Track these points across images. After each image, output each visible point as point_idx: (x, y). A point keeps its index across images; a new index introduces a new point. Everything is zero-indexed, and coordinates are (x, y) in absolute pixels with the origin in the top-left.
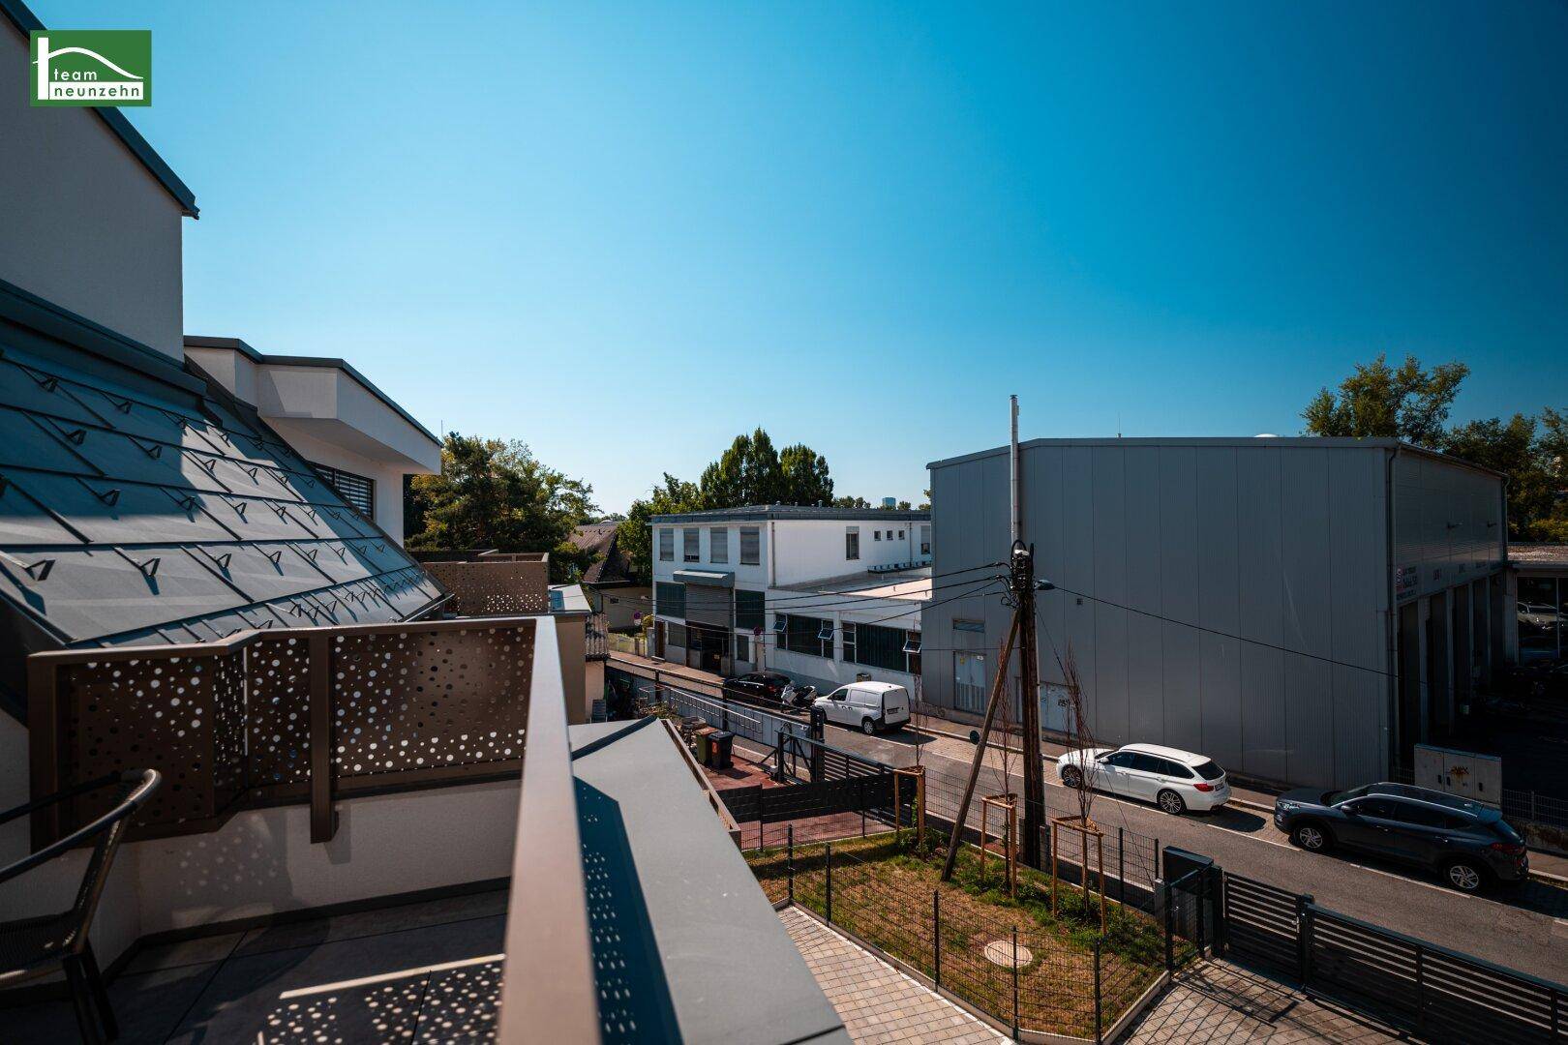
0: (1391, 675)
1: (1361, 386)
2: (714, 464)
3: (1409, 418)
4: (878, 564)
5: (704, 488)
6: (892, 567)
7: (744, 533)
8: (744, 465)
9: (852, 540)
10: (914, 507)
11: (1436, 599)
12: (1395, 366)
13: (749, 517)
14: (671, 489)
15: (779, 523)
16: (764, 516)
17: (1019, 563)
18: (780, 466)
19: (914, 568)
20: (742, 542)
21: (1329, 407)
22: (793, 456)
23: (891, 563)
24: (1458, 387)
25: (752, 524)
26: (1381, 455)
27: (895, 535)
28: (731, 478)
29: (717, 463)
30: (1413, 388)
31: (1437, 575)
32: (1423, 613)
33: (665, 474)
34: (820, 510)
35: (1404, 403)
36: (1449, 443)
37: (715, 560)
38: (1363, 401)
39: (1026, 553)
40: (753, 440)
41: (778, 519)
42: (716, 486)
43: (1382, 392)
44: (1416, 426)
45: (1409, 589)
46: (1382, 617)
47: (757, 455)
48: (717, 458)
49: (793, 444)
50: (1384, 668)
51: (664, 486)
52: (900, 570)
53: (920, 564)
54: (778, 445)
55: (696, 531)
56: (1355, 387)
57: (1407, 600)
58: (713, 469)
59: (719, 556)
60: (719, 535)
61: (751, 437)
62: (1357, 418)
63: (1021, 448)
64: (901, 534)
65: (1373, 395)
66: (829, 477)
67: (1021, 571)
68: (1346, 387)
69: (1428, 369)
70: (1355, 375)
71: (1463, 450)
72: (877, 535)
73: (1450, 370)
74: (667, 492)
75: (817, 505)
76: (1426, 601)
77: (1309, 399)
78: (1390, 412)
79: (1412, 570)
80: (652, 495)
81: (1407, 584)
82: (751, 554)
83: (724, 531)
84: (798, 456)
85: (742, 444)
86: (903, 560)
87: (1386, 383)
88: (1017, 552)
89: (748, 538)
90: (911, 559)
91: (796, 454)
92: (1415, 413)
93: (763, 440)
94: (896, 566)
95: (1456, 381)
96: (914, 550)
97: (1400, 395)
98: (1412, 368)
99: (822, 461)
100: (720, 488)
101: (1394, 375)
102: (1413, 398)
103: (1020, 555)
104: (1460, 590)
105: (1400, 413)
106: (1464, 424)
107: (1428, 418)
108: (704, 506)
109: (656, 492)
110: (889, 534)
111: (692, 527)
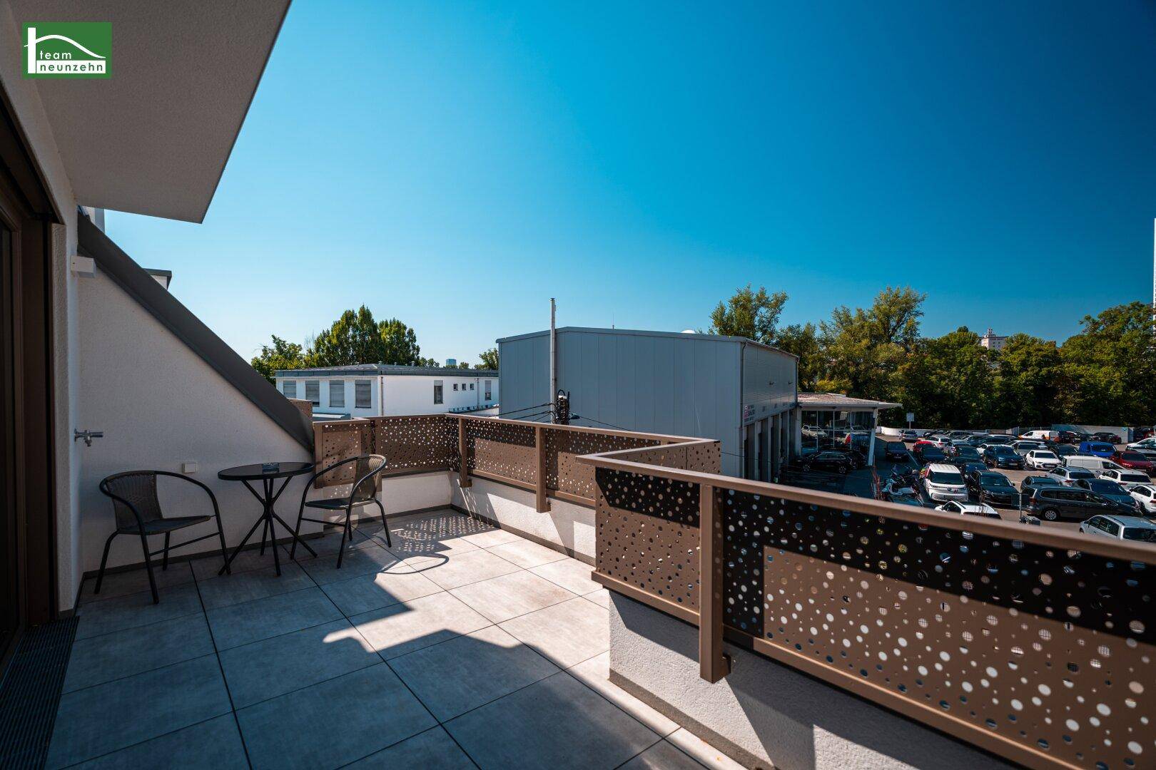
0: (741, 456)
1: (739, 302)
2: (325, 331)
3: (761, 321)
4: (455, 407)
5: (318, 351)
6: (465, 409)
7: (358, 384)
8: (351, 333)
9: (438, 390)
10: (471, 367)
11: (764, 421)
12: (755, 291)
13: (363, 373)
14: (279, 348)
15: (386, 378)
16: (374, 372)
17: (562, 404)
18: (379, 335)
19: (481, 410)
20: (356, 391)
21: (723, 314)
22: (389, 328)
23: (465, 406)
24: (783, 306)
25: (365, 378)
26: (739, 347)
27: (468, 387)
28: (341, 343)
29: (328, 331)
30: (763, 305)
31: (764, 409)
32: (758, 430)
33: (273, 337)
34: (412, 368)
35: (758, 313)
36: (779, 337)
37: (332, 405)
38: (740, 310)
39: (565, 397)
40: (358, 315)
41: (386, 374)
42: (328, 349)
43: (749, 306)
44: (764, 326)
45: (751, 416)
46: (738, 430)
47: (362, 326)
48: (328, 327)
49: (389, 319)
50: (738, 454)
51: (272, 346)
52: (471, 411)
53: (484, 407)
54: (377, 319)
55: (317, 384)
56: (736, 302)
57: (750, 422)
58: (325, 335)
59: (337, 401)
60: (337, 387)
61: (357, 312)
62: (737, 320)
63: (557, 332)
64: (472, 386)
65: (744, 307)
66: (416, 344)
67: (562, 408)
68: (732, 302)
69: (770, 295)
70: (736, 295)
71: (784, 341)
72: (455, 387)
73: (780, 295)
74: (275, 351)
75: (410, 365)
76: (760, 424)
77: (712, 308)
78: (752, 318)
79: (752, 406)
80: (262, 353)
81: (750, 413)
82: (364, 399)
83: (342, 383)
84: (393, 329)
85: (349, 317)
86: (473, 405)
87: (750, 301)
88: (560, 397)
89: (361, 389)
90: (478, 403)
91: (391, 326)
92: (764, 319)
93: (366, 315)
94: (468, 408)
95: (782, 302)
96: (480, 397)
97: (757, 308)
98: (763, 294)
99: (411, 332)
100: (331, 350)
101: (754, 297)
102: (763, 310)
103: (562, 398)
104: (775, 417)
105: (757, 319)
106: (785, 327)
107: (769, 322)
108: (318, 363)
109: (265, 351)
110: (464, 386)
111: (314, 380)
